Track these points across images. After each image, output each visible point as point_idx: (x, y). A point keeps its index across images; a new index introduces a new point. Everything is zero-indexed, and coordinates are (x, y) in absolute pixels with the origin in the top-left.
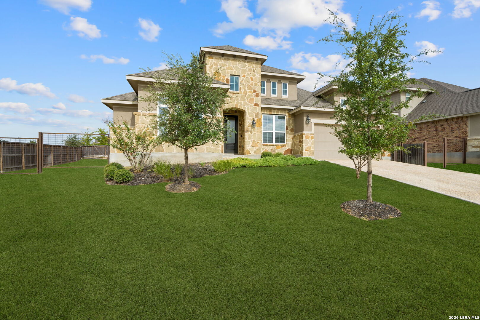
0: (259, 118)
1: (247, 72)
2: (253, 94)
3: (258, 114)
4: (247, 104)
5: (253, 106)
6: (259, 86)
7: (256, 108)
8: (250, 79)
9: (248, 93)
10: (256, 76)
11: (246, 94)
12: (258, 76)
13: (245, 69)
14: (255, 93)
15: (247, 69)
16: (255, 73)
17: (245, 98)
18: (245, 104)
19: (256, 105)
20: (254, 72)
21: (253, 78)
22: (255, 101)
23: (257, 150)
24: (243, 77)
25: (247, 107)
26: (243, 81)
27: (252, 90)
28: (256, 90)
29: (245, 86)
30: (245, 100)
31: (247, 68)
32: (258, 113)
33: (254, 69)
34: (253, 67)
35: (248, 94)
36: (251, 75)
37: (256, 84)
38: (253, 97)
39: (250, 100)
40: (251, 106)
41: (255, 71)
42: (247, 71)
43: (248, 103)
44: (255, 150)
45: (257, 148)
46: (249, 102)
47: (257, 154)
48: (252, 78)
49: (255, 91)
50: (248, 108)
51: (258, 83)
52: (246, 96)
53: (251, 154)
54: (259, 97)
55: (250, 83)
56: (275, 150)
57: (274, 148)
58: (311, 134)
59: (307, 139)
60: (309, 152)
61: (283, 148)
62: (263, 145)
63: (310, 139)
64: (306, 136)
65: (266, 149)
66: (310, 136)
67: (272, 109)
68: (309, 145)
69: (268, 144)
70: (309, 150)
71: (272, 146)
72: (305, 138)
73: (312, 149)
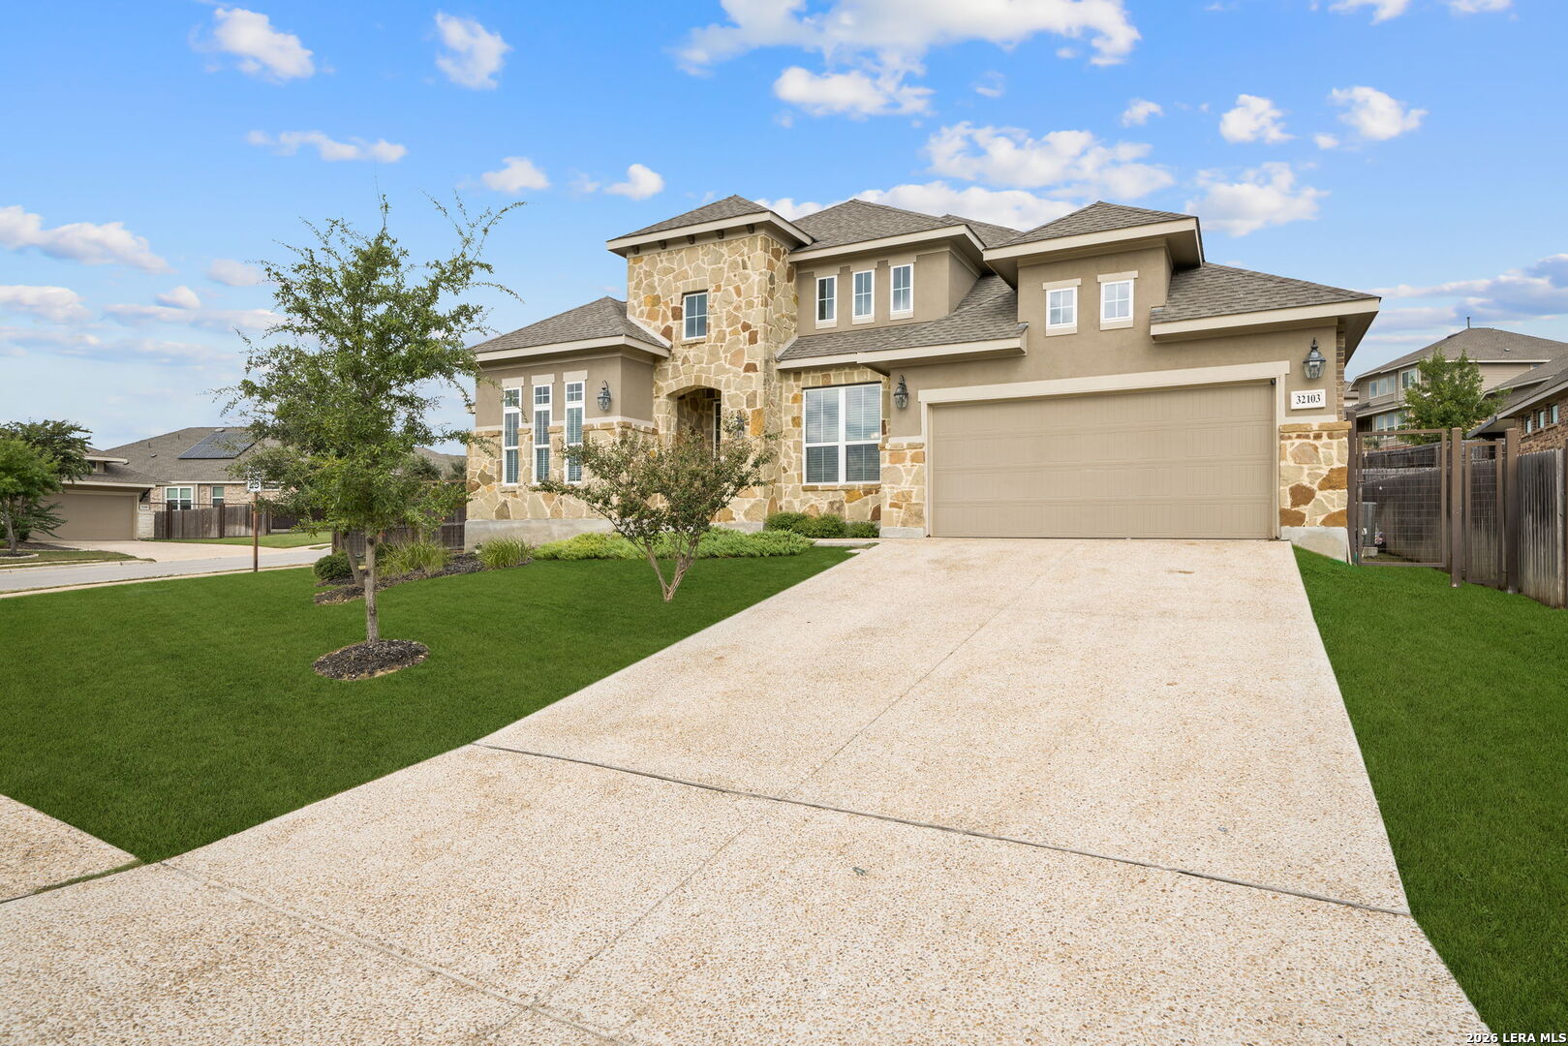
0: (758, 407)
1: (725, 276)
2: (741, 338)
3: (755, 396)
4: (727, 371)
5: (743, 374)
6: (760, 307)
7: (750, 377)
8: (733, 291)
9: (728, 337)
10: (750, 281)
11: (723, 340)
12: (757, 278)
13: (721, 265)
14: (747, 334)
15: (726, 267)
16: (746, 271)
17: (718, 353)
18: (722, 370)
19: (751, 368)
20: (745, 268)
21: (742, 287)
22: (746, 357)
23: (752, 506)
24: (714, 291)
25: (723, 378)
26: (716, 305)
27: (739, 326)
28: (750, 323)
29: (720, 318)
30: (719, 359)
31: (724, 263)
32: (754, 394)
33: (746, 258)
34: (742, 255)
35: (727, 340)
36: (737, 278)
37: (750, 305)
38: (741, 346)
39: (733, 355)
40: (736, 375)
41: (749, 264)
42: (726, 270)
43: (728, 366)
44: (747, 506)
45: (753, 500)
46: (731, 363)
47: (752, 519)
48: (740, 289)
49: (746, 327)
50: (728, 380)
51: (755, 301)
52: (721, 346)
53: (734, 519)
54: (759, 342)
55: (734, 305)
56: (843, 505)
57: (838, 499)
58: (911, 446)
59: (897, 465)
60: (903, 511)
61: (870, 496)
62: (805, 489)
63: (908, 463)
64: (891, 455)
65: (813, 502)
66: (909, 453)
67: (831, 370)
68: (903, 484)
69: (817, 487)
70: (904, 505)
71: (831, 493)
72: (891, 462)
73: (914, 501)
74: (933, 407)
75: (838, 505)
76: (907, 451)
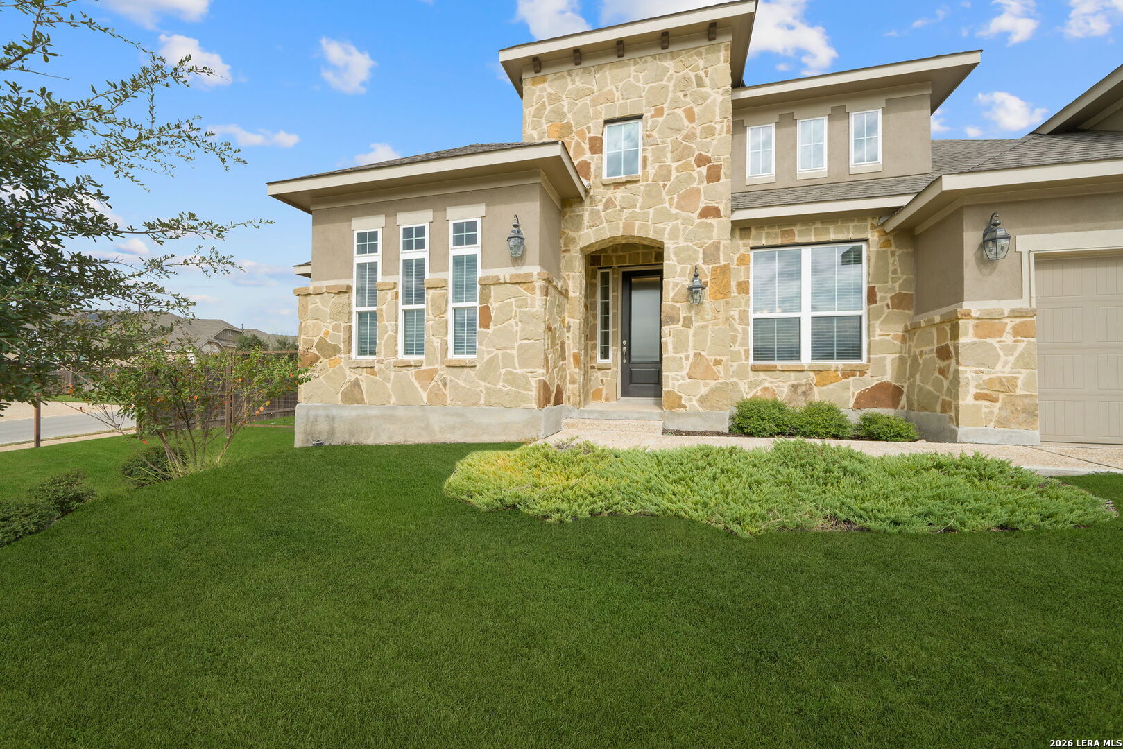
0: (722, 263)
1: (670, 95)
2: (695, 174)
3: (718, 249)
4: (671, 217)
5: (698, 221)
6: (724, 135)
7: (711, 225)
8: (683, 115)
9: (674, 174)
10: (708, 101)
11: (667, 177)
12: (720, 98)
13: (664, 83)
14: (704, 170)
15: (671, 84)
16: (703, 90)
17: (661, 194)
18: (664, 216)
19: (710, 212)
20: (700, 84)
21: (696, 110)
22: (702, 199)
23: (713, 391)
24: (652, 116)
25: (668, 227)
26: (655, 134)
27: (693, 159)
28: (709, 154)
29: (662, 150)
30: (662, 201)
31: (669, 80)
32: (716, 246)
33: (702, 73)
34: (697, 69)
35: (673, 178)
36: (688, 99)
37: (709, 132)
38: (695, 185)
39: (682, 197)
40: (688, 222)
41: (707, 81)
42: (671, 89)
43: (674, 211)
44: (704, 391)
45: (713, 383)
46: (679, 207)
47: (711, 407)
48: (693, 113)
49: (702, 160)
50: (675, 229)
51: (718, 127)
52: (664, 186)
53: (684, 407)
54: (723, 179)
55: (685, 132)
56: (811, 389)
57: (804, 382)
58: (1015, 314)
59: (989, 340)
60: (998, 405)
61: (851, 379)
62: (755, 369)
63: (1008, 339)
64: (977, 326)
65: (767, 385)
66: (1010, 323)
67: (794, 225)
68: (999, 367)
69: (775, 366)
70: (1001, 396)
71: (793, 374)
72: (976, 335)
73: (1019, 392)
74: (1044, 260)
75: (803, 389)
76: (1007, 320)
